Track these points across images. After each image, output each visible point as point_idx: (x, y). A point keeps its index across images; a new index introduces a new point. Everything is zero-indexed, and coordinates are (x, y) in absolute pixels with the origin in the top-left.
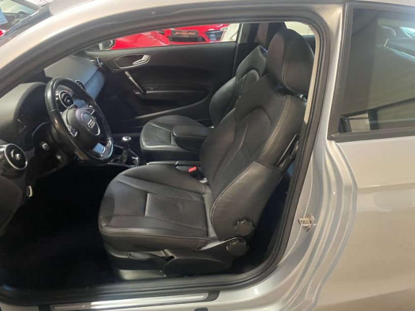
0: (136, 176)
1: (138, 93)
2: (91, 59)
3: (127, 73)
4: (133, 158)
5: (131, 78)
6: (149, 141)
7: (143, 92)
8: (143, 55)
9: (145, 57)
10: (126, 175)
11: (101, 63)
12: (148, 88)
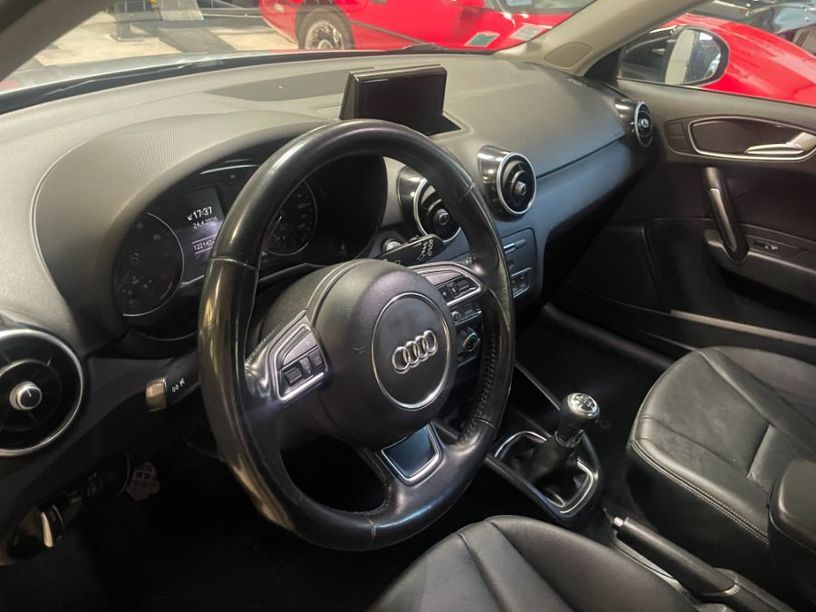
0: (539, 562)
1: (719, 245)
2: (618, 102)
3: (711, 173)
4: (581, 465)
5: (717, 192)
6: (668, 428)
7: (734, 248)
8: (800, 132)
9: (802, 140)
10: (513, 539)
11: (644, 122)
12: (761, 239)
